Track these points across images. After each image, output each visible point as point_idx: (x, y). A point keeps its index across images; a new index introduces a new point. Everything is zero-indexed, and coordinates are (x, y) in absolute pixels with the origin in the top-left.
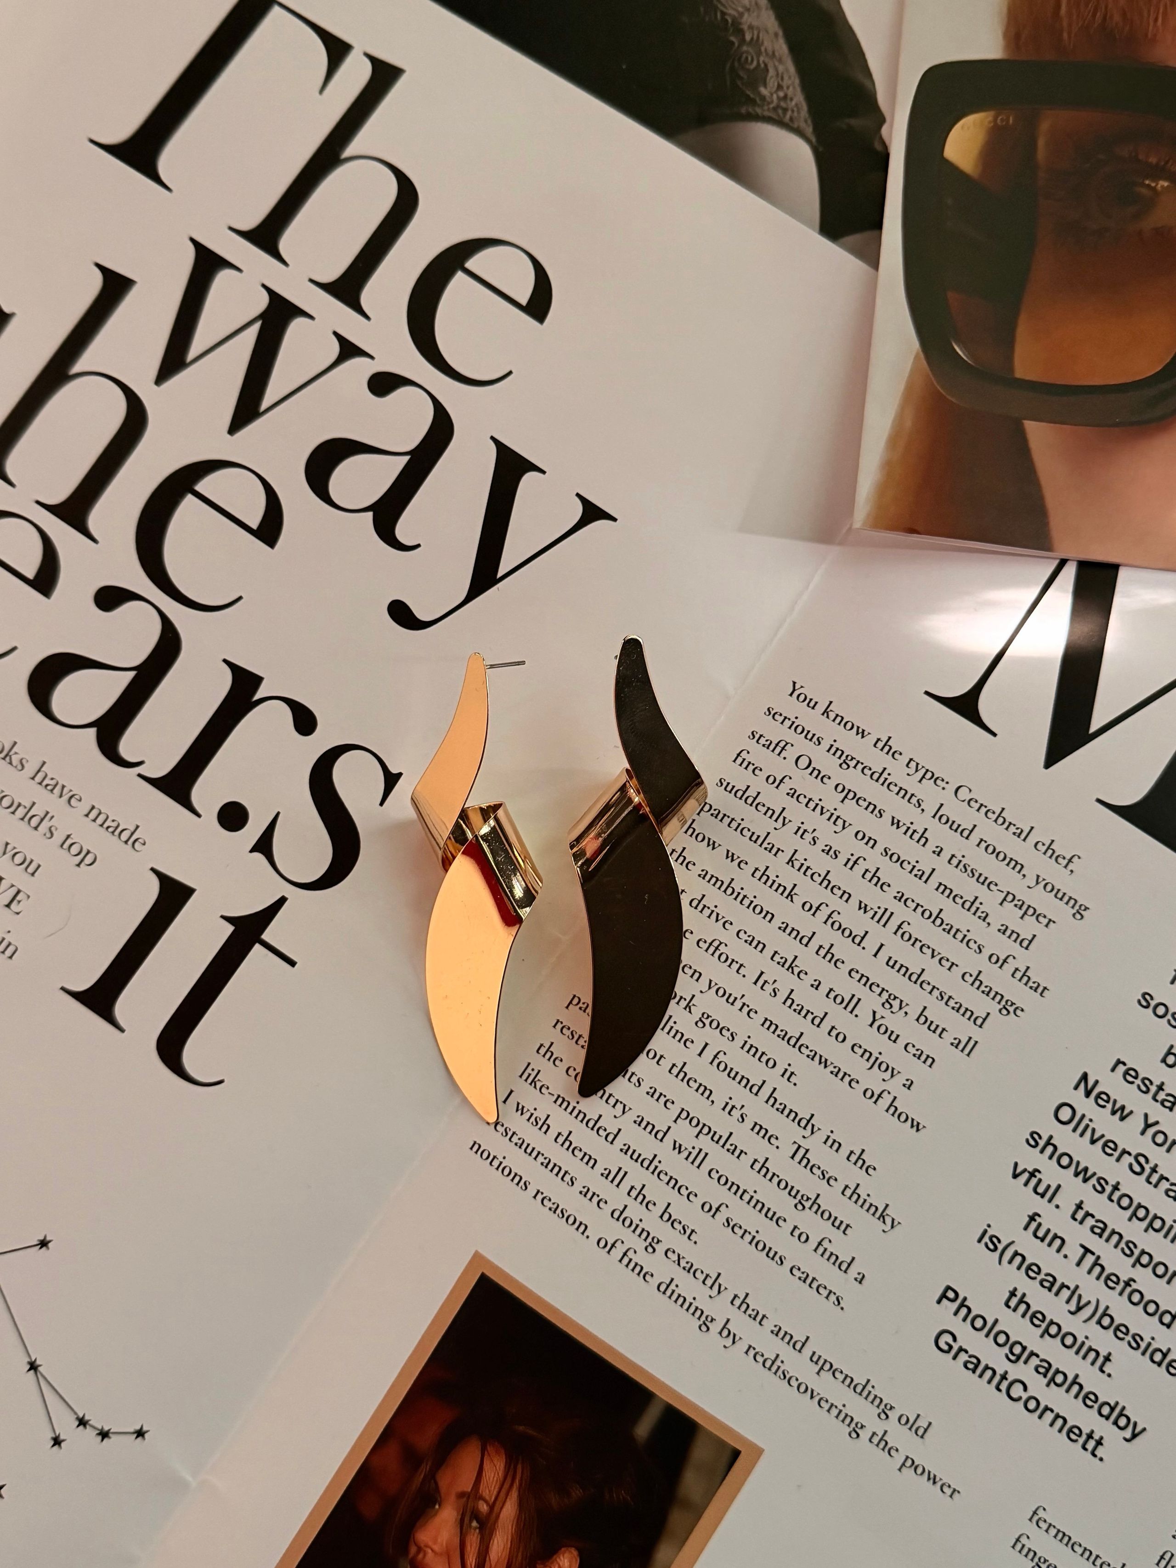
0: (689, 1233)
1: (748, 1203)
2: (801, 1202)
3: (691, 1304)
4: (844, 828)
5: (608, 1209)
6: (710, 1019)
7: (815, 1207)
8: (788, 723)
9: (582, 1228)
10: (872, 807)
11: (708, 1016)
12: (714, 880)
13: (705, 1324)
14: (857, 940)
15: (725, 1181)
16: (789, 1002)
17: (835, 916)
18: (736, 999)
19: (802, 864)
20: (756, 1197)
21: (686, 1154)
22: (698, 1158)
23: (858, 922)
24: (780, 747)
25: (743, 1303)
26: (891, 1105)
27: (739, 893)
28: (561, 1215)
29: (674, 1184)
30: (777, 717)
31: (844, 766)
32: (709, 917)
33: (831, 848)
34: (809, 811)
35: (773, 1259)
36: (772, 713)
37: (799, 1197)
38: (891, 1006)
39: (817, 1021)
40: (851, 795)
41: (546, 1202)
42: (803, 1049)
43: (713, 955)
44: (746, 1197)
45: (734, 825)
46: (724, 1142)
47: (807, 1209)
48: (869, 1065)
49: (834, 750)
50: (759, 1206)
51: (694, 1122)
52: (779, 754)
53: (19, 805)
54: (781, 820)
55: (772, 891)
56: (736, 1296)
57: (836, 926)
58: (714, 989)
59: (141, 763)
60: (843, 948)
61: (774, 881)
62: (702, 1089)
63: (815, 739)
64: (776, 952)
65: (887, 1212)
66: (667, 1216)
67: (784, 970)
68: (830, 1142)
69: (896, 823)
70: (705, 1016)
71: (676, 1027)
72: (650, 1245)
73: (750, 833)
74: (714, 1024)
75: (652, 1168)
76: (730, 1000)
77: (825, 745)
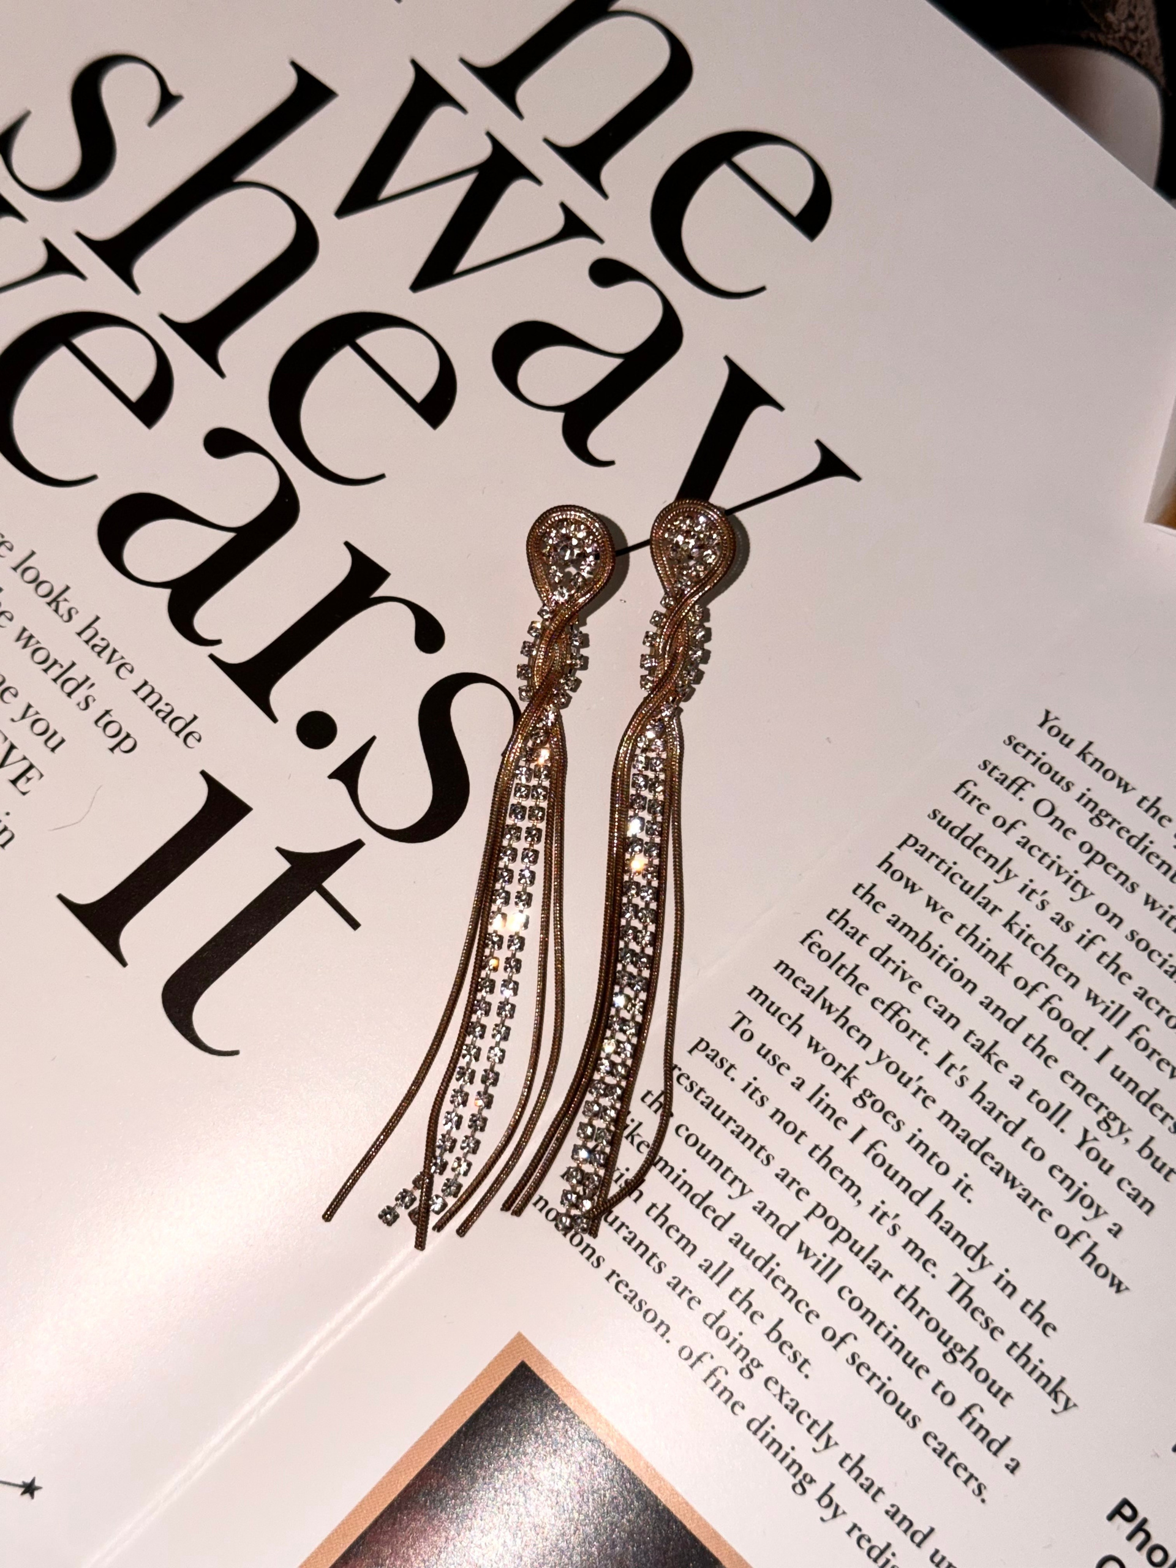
0: (801, 1363)
1: (884, 1339)
2: (952, 1352)
3: (787, 1455)
4: (1083, 896)
5: (700, 1311)
6: (873, 1099)
7: (970, 1362)
8: (1032, 758)
9: (663, 1328)
10: (1123, 878)
11: (871, 1095)
12: (906, 929)
13: (802, 1484)
14: (1079, 1036)
15: (856, 1305)
16: (979, 1096)
17: (1055, 1002)
18: (910, 1079)
19: (1023, 931)
20: (896, 1334)
21: (813, 1260)
22: (829, 1270)
23: (1084, 1016)
24: (1018, 786)
25: (855, 1467)
26: (1089, 1252)
27: (936, 952)
28: (637, 1307)
29: (792, 1295)
30: (1019, 748)
31: (1096, 822)
32: (893, 973)
33: (1063, 918)
34: (1042, 868)
35: (903, 1417)
36: (1014, 742)
37: (951, 1345)
38: (1109, 1127)
39: (1011, 1127)
40: (1099, 858)
41: (621, 1287)
42: (987, 1159)
43: (890, 1020)
44: (883, 1331)
45: (943, 868)
46: (867, 1256)
47: (958, 1364)
48: (1068, 1195)
49: (1086, 800)
50: (898, 1346)
51: (831, 1223)
52: (1015, 793)
53: (55, 662)
54: (1004, 872)
55: (979, 956)
56: (847, 1456)
57: (1055, 1014)
58: (884, 1063)
59: (217, 642)
60: (1059, 1043)
61: (983, 945)
62: (848, 1183)
63: (1063, 783)
64: (971, 1032)
65: (1063, 1387)
66: (775, 1334)
67: (978, 1056)
68: (1002, 1283)
69: (1150, 902)
70: (868, 1093)
71: (827, 1100)
72: (748, 1367)
73: (961, 882)
74: (878, 1106)
75: (766, 1270)
76: (903, 1079)
77: (1076, 792)
